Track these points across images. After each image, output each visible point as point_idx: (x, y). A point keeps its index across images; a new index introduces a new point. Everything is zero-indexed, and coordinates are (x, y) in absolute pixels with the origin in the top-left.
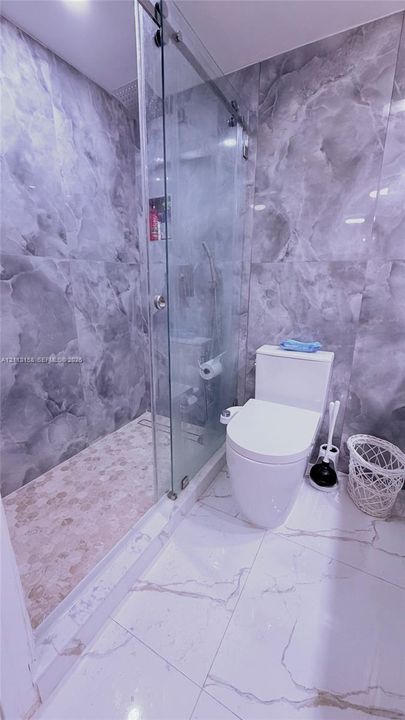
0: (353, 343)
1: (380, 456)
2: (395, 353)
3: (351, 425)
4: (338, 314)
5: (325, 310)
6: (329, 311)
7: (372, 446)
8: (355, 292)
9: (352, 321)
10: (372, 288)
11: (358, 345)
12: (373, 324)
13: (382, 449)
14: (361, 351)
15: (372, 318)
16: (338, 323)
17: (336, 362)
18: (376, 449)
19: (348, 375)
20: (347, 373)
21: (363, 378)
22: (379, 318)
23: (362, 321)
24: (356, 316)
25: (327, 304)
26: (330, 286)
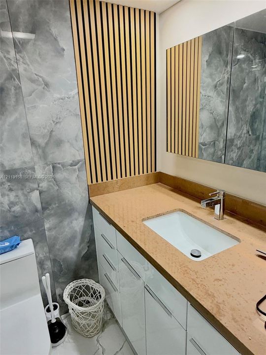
0: (43, 226)
1: (84, 291)
2: (71, 223)
3: (60, 280)
4: (25, 209)
5: (13, 209)
6: (17, 208)
7: (77, 287)
8: (32, 190)
9: (37, 211)
10: (44, 185)
11: (47, 226)
12: (53, 209)
13: (83, 286)
14: (50, 229)
15: (50, 205)
16: (27, 216)
17: (35, 245)
18: (80, 288)
19: (46, 249)
20: (45, 248)
21: (57, 247)
22: (55, 204)
23: (44, 209)
24: (39, 206)
25: (12, 204)
26: (11, 190)
